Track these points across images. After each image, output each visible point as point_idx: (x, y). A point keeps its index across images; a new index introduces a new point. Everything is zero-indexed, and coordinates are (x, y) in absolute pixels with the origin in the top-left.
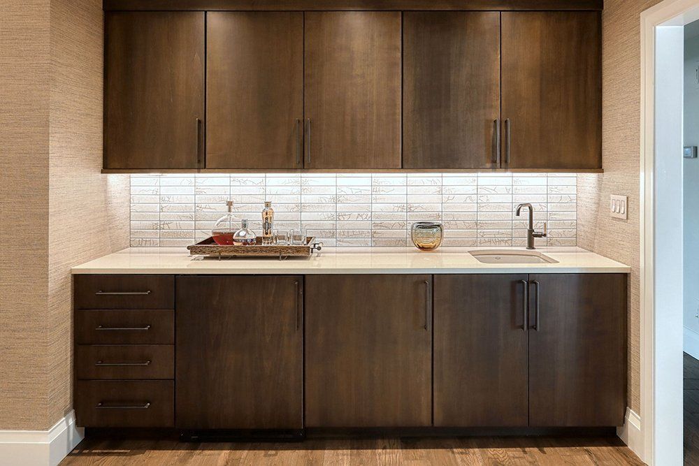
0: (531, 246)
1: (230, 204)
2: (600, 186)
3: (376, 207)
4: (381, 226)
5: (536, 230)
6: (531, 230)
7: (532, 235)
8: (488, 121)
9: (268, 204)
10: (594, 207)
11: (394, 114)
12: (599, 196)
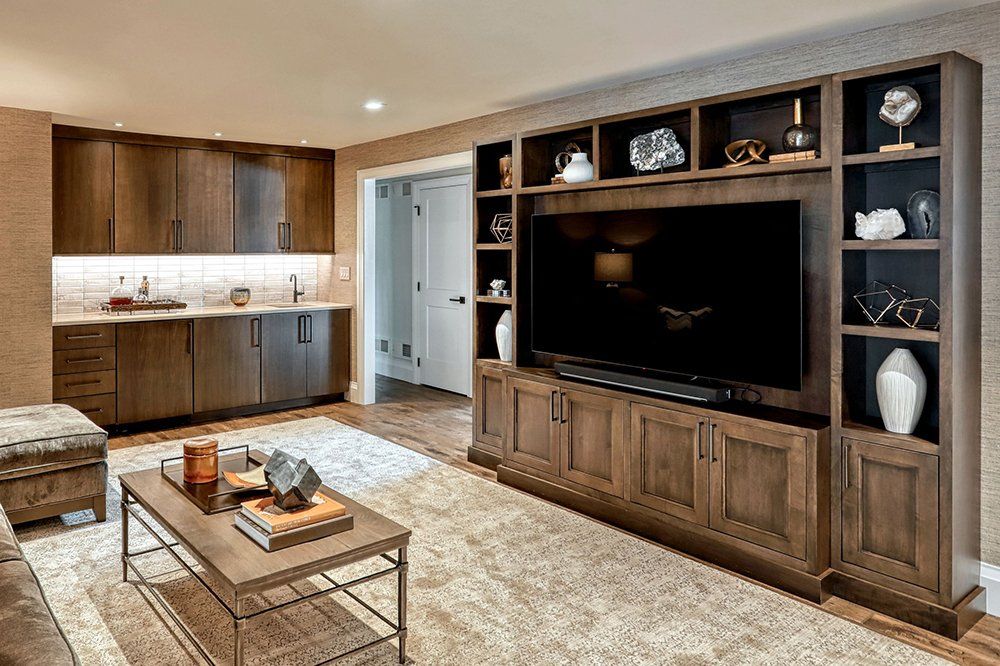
0: (295, 301)
1: (122, 278)
2: (333, 262)
3: (206, 280)
4: (209, 292)
5: (298, 291)
6: (295, 292)
7: (296, 294)
8: (279, 224)
9: (145, 278)
10: (329, 275)
11: (229, 218)
12: (333, 269)
